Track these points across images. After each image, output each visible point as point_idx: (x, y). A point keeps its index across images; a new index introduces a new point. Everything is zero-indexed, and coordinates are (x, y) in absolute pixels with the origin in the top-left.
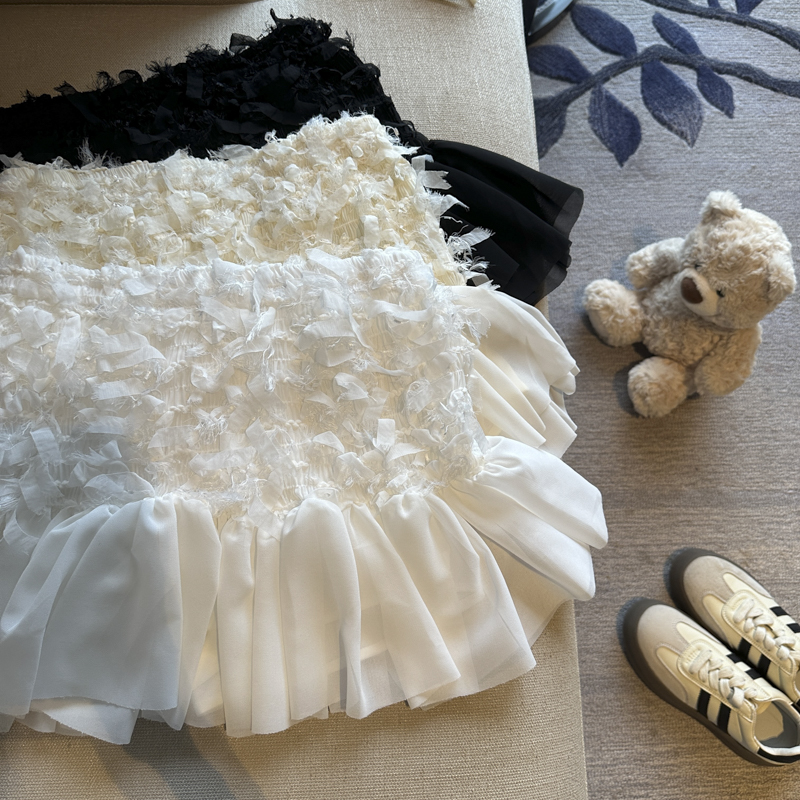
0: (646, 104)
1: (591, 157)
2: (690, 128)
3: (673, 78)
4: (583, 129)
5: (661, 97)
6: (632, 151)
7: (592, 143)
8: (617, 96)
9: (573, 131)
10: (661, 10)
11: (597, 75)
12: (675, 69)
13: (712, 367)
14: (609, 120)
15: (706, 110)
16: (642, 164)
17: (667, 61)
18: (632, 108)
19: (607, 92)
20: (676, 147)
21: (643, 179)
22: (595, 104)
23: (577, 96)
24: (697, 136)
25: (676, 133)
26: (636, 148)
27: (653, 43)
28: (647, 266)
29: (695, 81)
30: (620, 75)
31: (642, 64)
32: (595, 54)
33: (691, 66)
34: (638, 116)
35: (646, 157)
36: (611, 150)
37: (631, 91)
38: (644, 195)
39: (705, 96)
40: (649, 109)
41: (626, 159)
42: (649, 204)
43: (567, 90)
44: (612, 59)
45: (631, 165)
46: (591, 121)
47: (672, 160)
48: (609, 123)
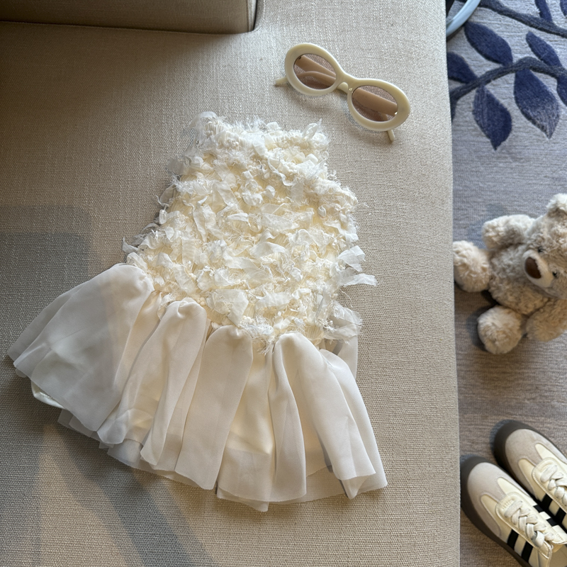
0: (517, 102)
1: (473, 141)
2: (549, 123)
3: (538, 83)
4: (468, 119)
5: (529, 98)
6: (504, 139)
7: (474, 131)
8: (495, 95)
9: (461, 120)
10: (533, 30)
11: (481, 78)
12: (540, 77)
13: (540, 322)
14: (488, 113)
15: (562, 110)
16: (511, 149)
17: (535, 70)
18: (506, 105)
19: (488, 91)
20: (537, 137)
21: (511, 161)
22: (478, 100)
23: (465, 93)
24: (554, 130)
25: (539, 126)
26: (507, 136)
27: (526, 56)
28: (498, 235)
29: (556, 87)
30: (499, 79)
31: (516, 71)
32: (481, 61)
33: (553, 75)
34: (511, 112)
35: (514, 144)
36: (488, 136)
37: (506, 91)
38: (511, 173)
39: (562, 99)
40: (519, 107)
41: (499, 144)
42: (514, 180)
43: (458, 88)
44: (492, 66)
45: (502, 149)
46: (475, 113)
47: (534, 147)
48: (488, 116)
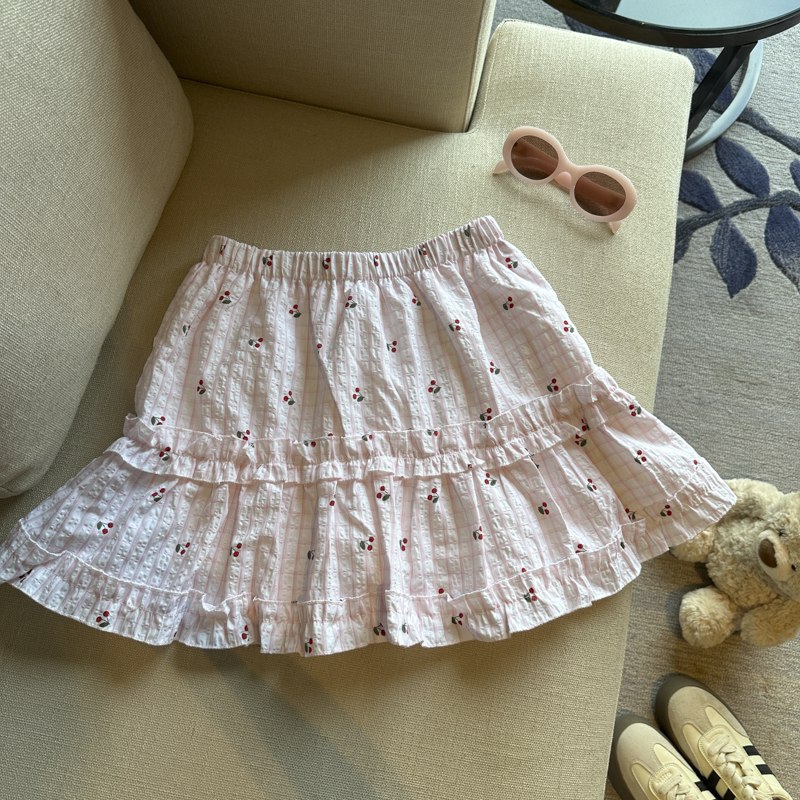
0: (767, 244)
4: (703, 255)
5: (783, 241)
6: (744, 288)
7: (708, 271)
8: (742, 232)
9: (694, 255)
11: (727, 208)
13: (761, 621)
14: (729, 252)
16: (750, 299)
17: (796, 207)
18: (753, 246)
19: (733, 225)
20: (787, 290)
21: (749, 313)
22: (720, 234)
23: (705, 224)
25: (789, 277)
26: (749, 283)
30: (749, 213)
31: (771, 206)
34: (757, 254)
35: (756, 294)
36: (725, 280)
37: (755, 229)
38: (747, 328)
40: (769, 250)
41: (737, 292)
43: (697, 216)
44: (744, 195)
45: (740, 298)
46: (712, 249)
47: (780, 302)
48: (729, 255)
